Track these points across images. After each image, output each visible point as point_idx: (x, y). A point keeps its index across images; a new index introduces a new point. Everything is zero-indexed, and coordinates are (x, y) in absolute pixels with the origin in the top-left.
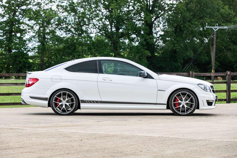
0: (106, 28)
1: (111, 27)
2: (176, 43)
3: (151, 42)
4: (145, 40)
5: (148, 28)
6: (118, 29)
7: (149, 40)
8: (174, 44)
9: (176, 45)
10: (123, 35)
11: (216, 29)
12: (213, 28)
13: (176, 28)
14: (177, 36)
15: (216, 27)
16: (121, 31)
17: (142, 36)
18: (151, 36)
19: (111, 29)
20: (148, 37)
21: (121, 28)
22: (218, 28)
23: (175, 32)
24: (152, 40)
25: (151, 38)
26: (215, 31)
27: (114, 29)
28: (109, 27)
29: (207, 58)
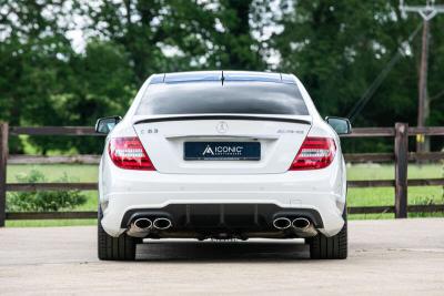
0: (112, 13)
1: (129, 10)
2: (319, 58)
3: (243, 55)
4: (228, 50)
5: (233, 13)
6: (146, 18)
7: (238, 49)
8: (311, 59)
9: (318, 63)
10: (162, 35)
11: (429, 13)
12: (420, 10)
13: (317, 14)
14: (319, 38)
15: (428, 8)
16: (156, 21)
17: (218, 38)
18: (243, 38)
19: (128, 16)
20: (234, 41)
21: (157, 15)
22: (435, 11)
23: (315, 24)
24: (246, 48)
25: (242, 44)
26: (426, 18)
27: (135, 18)
28: (123, 11)
29: (407, 100)
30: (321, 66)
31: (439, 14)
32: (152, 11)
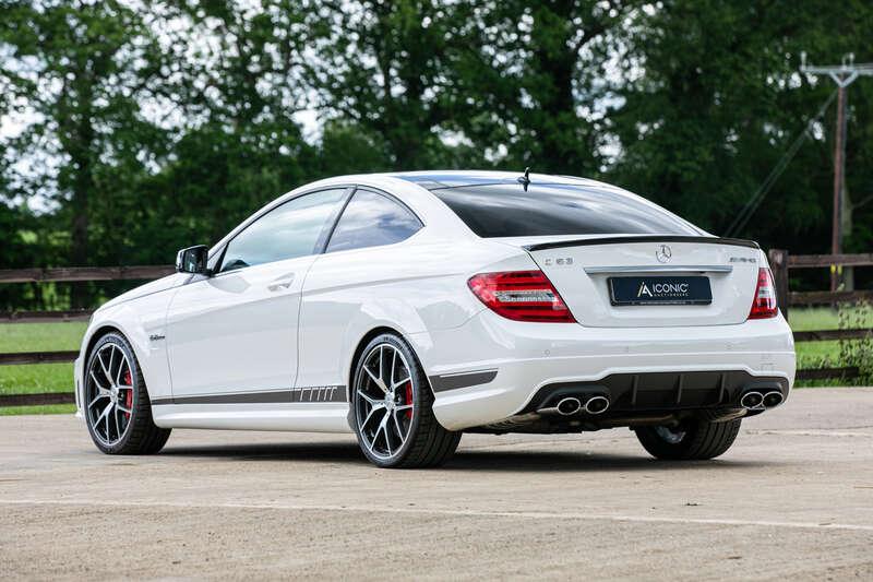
0: (363, 82)
1: (388, 78)
2: (681, 147)
3: (565, 143)
4: (541, 137)
5: (547, 79)
6: (415, 89)
7: (556, 135)
8: (669, 149)
9: (679, 155)
10: (439, 113)
11: (846, 76)
12: (832, 72)
13: (675, 80)
14: (682, 116)
15: (844, 69)
16: (429, 94)
17: (526, 119)
18: (564, 117)
19: (387, 87)
20: (549, 123)
21: (431, 84)
22: (855, 72)
23: (674, 94)
24: (569, 133)
25: (563, 127)
26: (842, 84)
27: (398, 90)
28: (380, 79)
29: (817, 211)
30: (683, 160)
31: (860, 77)
32: (424, 79)
